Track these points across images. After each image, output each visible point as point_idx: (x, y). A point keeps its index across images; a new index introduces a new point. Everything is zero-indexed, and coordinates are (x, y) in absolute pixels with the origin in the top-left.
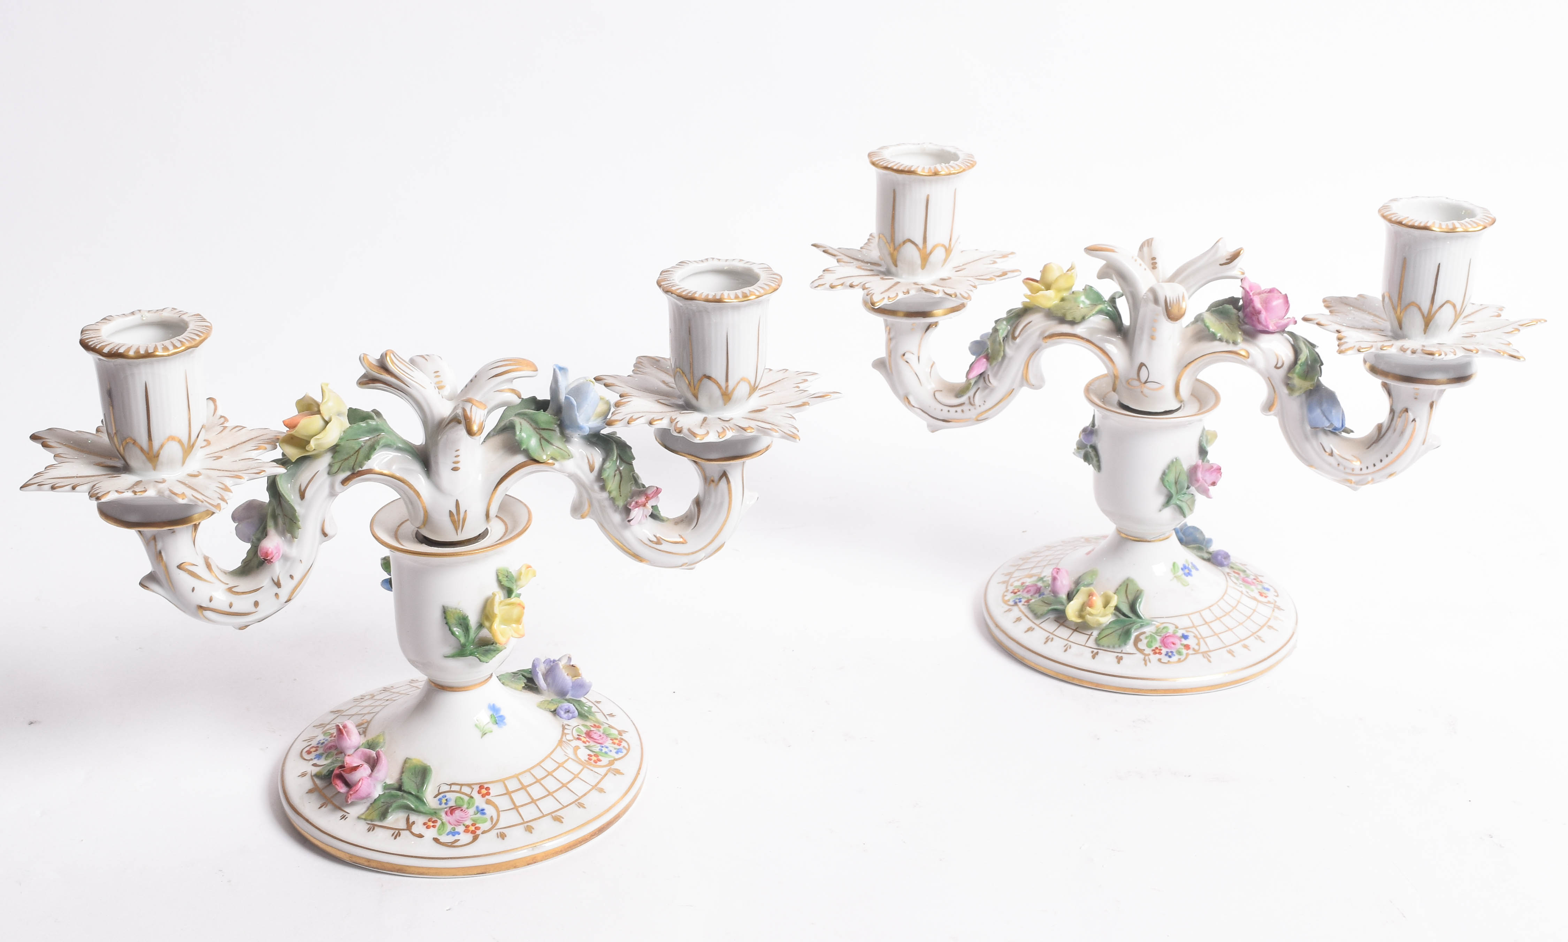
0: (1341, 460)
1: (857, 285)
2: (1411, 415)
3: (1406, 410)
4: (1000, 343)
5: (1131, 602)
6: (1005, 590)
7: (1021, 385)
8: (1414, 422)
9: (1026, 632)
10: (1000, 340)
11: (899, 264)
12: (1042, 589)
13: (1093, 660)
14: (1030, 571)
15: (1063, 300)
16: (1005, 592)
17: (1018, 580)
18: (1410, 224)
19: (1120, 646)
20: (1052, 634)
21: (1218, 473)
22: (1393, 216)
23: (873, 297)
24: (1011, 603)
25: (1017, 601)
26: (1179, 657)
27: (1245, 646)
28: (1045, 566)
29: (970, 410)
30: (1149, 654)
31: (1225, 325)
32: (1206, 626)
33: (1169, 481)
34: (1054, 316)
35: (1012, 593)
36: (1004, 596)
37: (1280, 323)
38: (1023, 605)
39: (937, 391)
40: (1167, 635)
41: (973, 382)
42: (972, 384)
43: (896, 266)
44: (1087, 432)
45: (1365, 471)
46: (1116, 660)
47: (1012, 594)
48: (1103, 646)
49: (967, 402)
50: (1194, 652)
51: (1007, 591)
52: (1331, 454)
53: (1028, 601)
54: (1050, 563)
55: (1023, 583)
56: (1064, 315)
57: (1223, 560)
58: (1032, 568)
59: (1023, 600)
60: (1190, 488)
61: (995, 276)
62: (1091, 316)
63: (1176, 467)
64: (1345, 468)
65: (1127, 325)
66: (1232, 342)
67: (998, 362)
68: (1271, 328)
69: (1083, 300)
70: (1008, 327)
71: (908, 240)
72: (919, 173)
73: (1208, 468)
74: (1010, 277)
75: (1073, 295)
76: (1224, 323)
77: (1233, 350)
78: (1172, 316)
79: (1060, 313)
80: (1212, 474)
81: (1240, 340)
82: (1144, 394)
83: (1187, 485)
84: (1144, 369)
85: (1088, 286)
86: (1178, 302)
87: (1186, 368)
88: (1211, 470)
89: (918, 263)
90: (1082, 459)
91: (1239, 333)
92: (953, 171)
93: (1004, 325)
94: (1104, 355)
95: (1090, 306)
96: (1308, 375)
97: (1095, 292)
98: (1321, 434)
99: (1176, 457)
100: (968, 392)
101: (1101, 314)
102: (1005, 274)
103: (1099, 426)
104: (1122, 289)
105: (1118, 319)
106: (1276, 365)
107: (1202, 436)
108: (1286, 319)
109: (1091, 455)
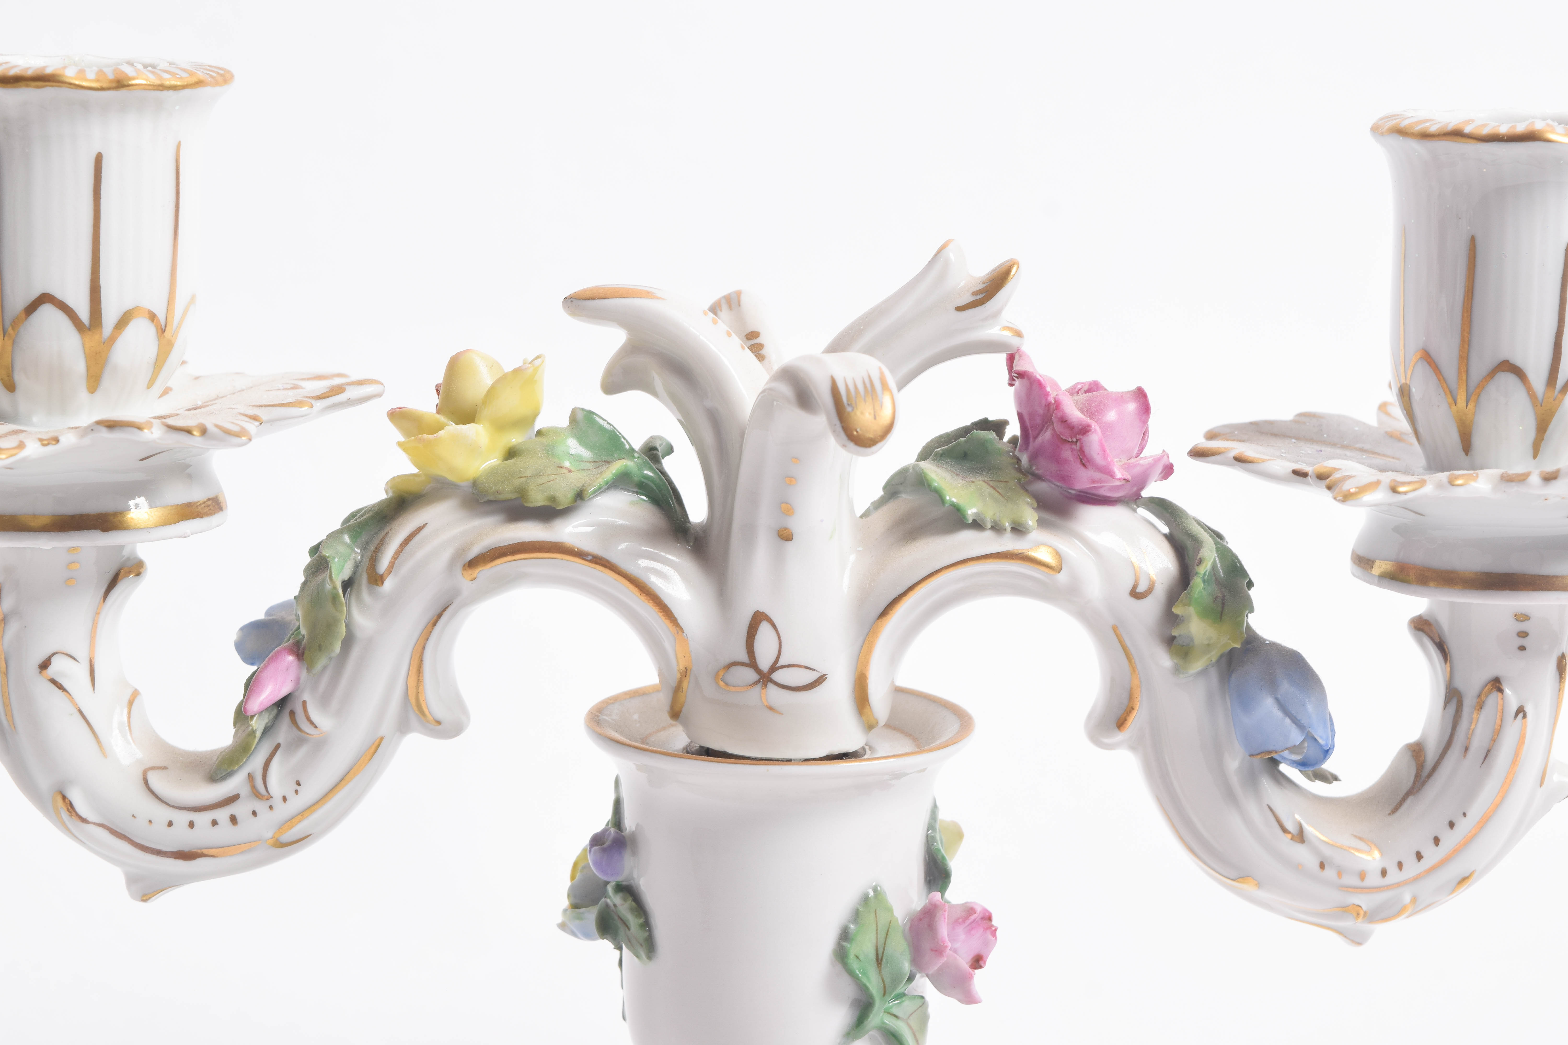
0: (1327, 852)
2: (1512, 697)
3: (1496, 684)
4: (335, 598)
7: (403, 728)
8: (1521, 715)
10: (335, 588)
11: (19, 378)
15: (511, 453)
18: (1485, 131)
21: (986, 929)
22: (1428, 124)
29: (254, 813)
31: (984, 484)
33: (862, 957)
34: (489, 502)
37: (1135, 466)
39: (153, 768)
41: (258, 724)
42: (258, 734)
43: (9, 385)
44: (608, 843)
45: (1394, 876)
49: (245, 791)
52: (1300, 837)
56: (522, 493)
60: (918, 976)
61: (309, 397)
62: (595, 492)
63: (877, 914)
64: (1340, 874)
65: (703, 521)
66: (1009, 529)
67: (330, 659)
68: (1119, 474)
69: (572, 452)
70: (356, 550)
71: (45, 298)
72: (68, 80)
73: (957, 921)
74: (350, 403)
75: (540, 439)
76: (981, 482)
77: (1016, 552)
78: (857, 432)
79: (507, 493)
80: (973, 932)
81: (1030, 523)
82: (771, 708)
83: (907, 966)
84: (764, 631)
85: (580, 416)
86: (870, 391)
87: (884, 619)
88: (968, 922)
89: (80, 366)
90: (588, 936)
91: (1028, 503)
92: (169, 81)
93: (341, 549)
94: (646, 601)
95: (590, 466)
96: (1223, 608)
97: (601, 428)
98: (1266, 784)
99: (874, 884)
100: (245, 763)
101: (626, 490)
102: (338, 390)
103: (637, 825)
104: (681, 418)
105: (673, 502)
106: (1135, 587)
107: (931, 826)
108: (1145, 458)
109: (619, 918)
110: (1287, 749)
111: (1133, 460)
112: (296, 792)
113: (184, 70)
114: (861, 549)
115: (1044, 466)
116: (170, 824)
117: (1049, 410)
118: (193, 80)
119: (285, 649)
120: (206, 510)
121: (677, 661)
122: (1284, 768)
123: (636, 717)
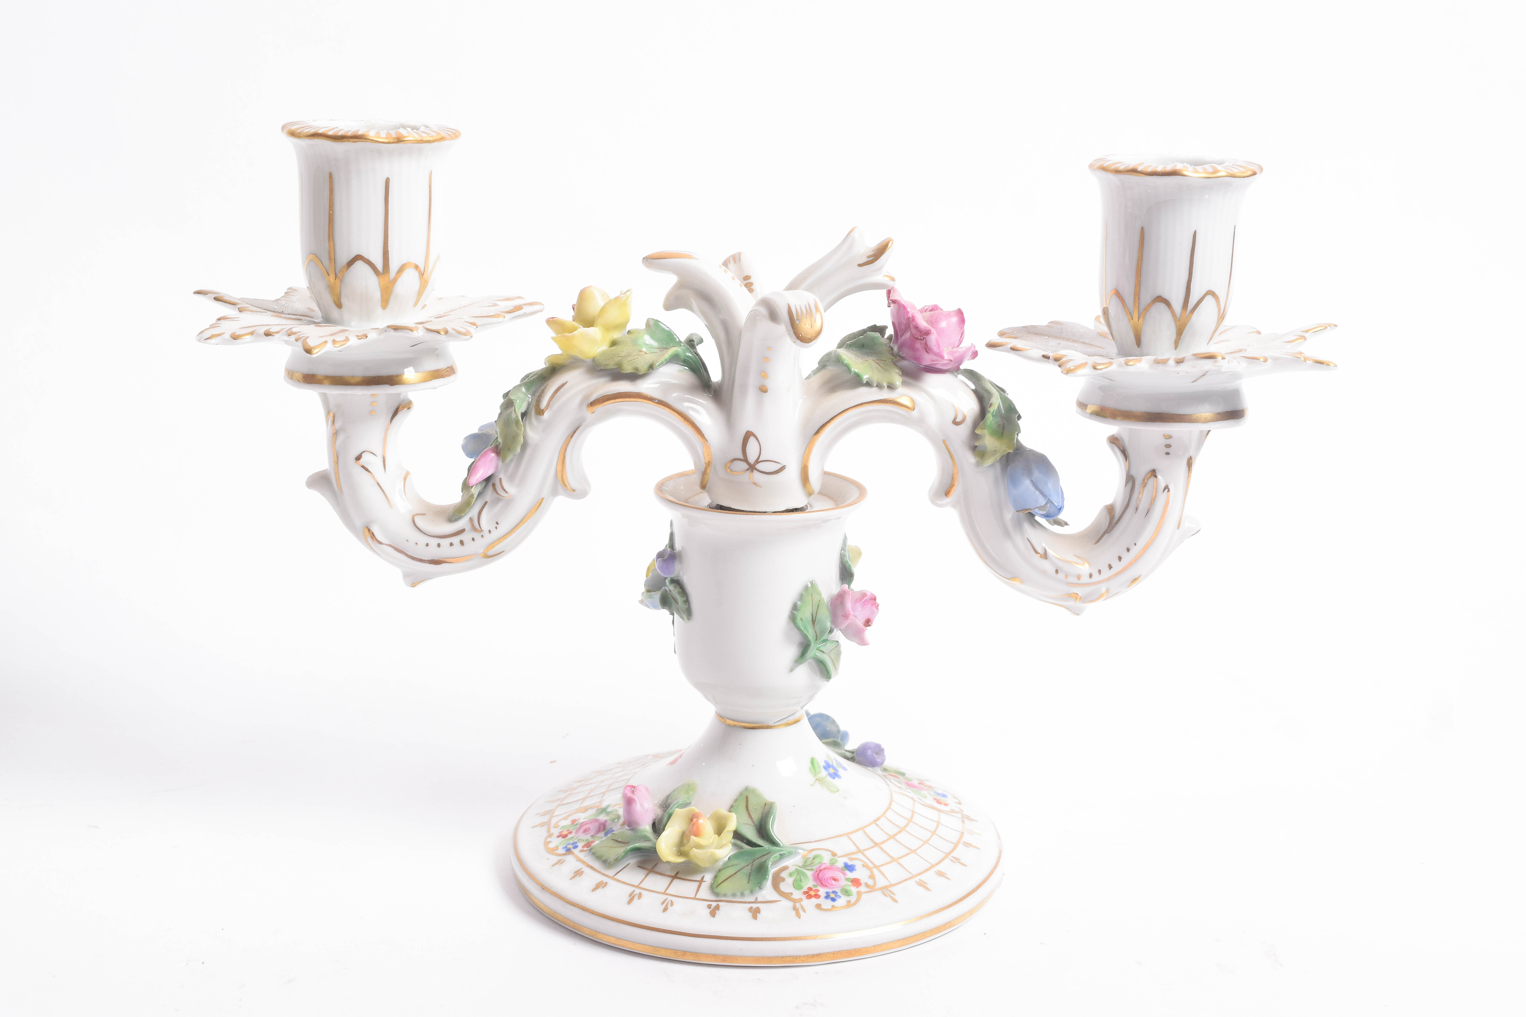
0: (1060, 564)
1: (278, 332)
2: (1162, 480)
3: (1153, 473)
4: (517, 422)
5: (757, 823)
6: (546, 835)
7: (554, 493)
8: (1167, 490)
9: (594, 890)
10: (517, 417)
11: (344, 301)
12: (607, 824)
13: (712, 918)
14: (582, 803)
15: (614, 343)
16: (546, 838)
17: (565, 818)
18: (1149, 170)
19: (752, 892)
20: (638, 887)
21: (873, 605)
22: (1119, 165)
23: (308, 341)
24: (561, 851)
25: (570, 846)
26: (848, 898)
27: (941, 874)
28: (604, 793)
29: (473, 539)
30: (801, 900)
31: (873, 362)
32: (877, 849)
33: (804, 620)
34: (602, 370)
35: (558, 837)
36: (546, 843)
37: (956, 352)
38: (582, 851)
39: (417, 514)
40: (821, 868)
41: (475, 491)
42: (475, 496)
43: (339, 305)
44: (666, 557)
45: (1096, 577)
46: (750, 915)
47: (560, 839)
48: (725, 895)
49: (468, 527)
50: (868, 890)
51: (550, 835)
52: (1045, 556)
53: (588, 845)
54: (610, 789)
55: (574, 822)
56: (619, 365)
57: (875, 756)
58: (584, 799)
59: (580, 845)
60: (835, 630)
61: (503, 312)
62: (659, 365)
63: (813, 596)
64: (1066, 576)
65: (719, 381)
66: (886, 387)
67: (515, 455)
68: (946, 357)
69: (647, 343)
70: (529, 396)
71: (358, 258)
72: (371, 138)
73: (857, 600)
74: (525, 315)
75: (629, 336)
76: (871, 361)
77: (890, 399)
78: (802, 334)
79: (611, 365)
80: (865, 606)
81: (898, 383)
82: (755, 484)
83: (829, 625)
84: (752, 442)
85: (651, 323)
86: (809, 312)
87: (817, 435)
88: (863, 601)
89: (377, 294)
90: (655, 607)
91: (897, 372)
92: (426, 137)
93: (521, 395)
94: (687, 425)
95: (657, 350)
96: (1003, 430)
97: (663, 329)
98: (1027, 526)
99: (811, 580)
100: (468, 512)
101: (676, 364)
102: (518, 308)
103: (682, 547)
104: (706, 324)
105: (702, 371)
106: (955, 419)
107: (843, 549)
108: (962, 348)
109: (672, 597)
110: (1037, 508)
111: (954, 349)
112: (496, 527)
113: (433, 131)
114: (805, 397)
115: (905, 352)
116: (427, 545)
117: (909, 321)
118: (439, 137)
119: (490, 450)
120: (447, 373)
121: (704, 458)
122: (1037, 518)
123: (682, 487)
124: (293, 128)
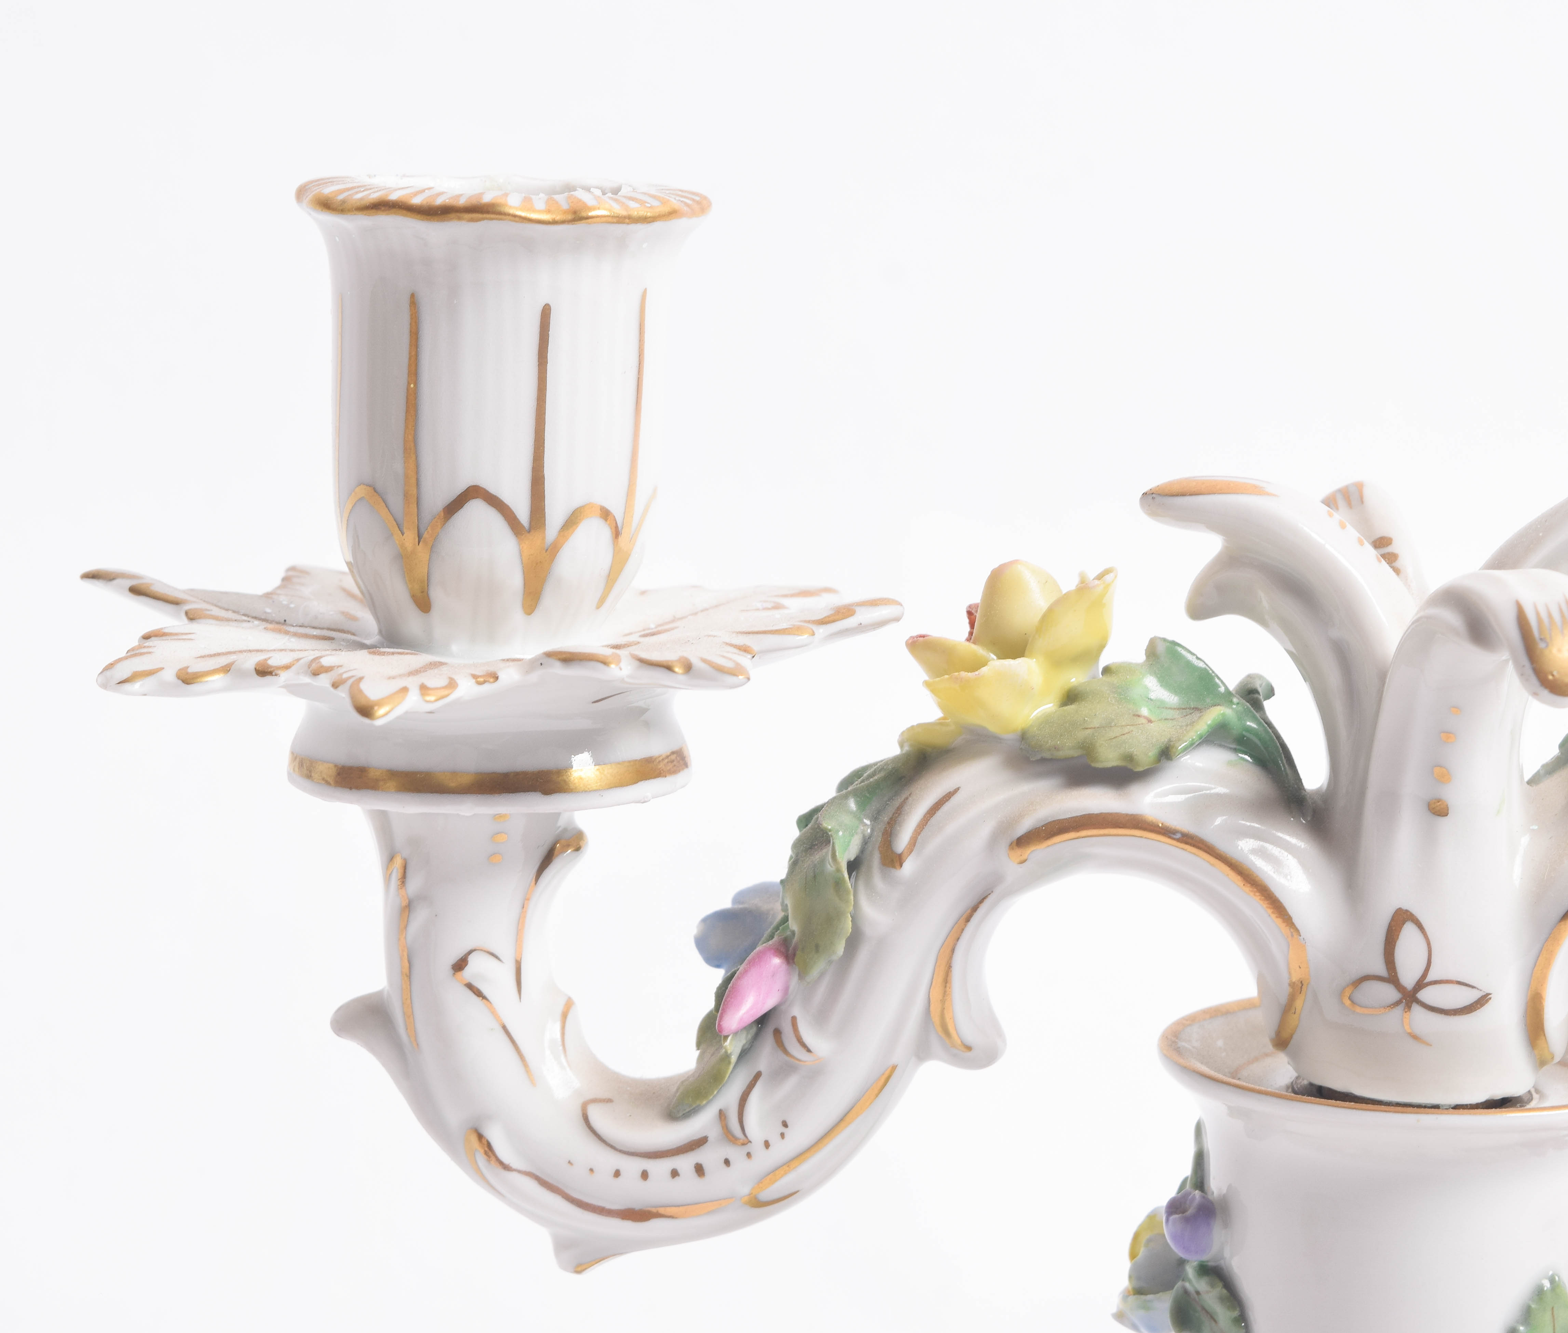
1: (287, 667)
4: (838, 884)
7: (922, 1053)
10: (838, 870)
11: (437, 595)
15: (1071, 697)
23: (363, 686)
29: (727, 1162)
34: (1043, 760)
39: (594, 1101)
41: (733, 1046)
42: (734, 1059)
43: (423, 603)
44: (1191, 1211)
49: (714, 1133)
56: (1088, 749)
61: (809, 622)
62: (1185, 749)
63: (1555, 1313)
65: (1321, 788)
67: (830, 962)
69: (1153, 696)
70: (865, 821)
71: (473, 493)
72: (512, 211)
74: (861, 628)
75: (1108, 679)
78: (1553, 675)
79: (1068, 748)
82: (1415, 1037)
84: (1408, 935)
85: (1161, 648)
87: (1566, 921)
89: (515, 580)
92: (635, 209)
93: (847, 819)
94: (1252, 894)
95: (1176, 714)
97: (1189, 664)
99: (1551, 1273)
100: (715, 1095)
101: (1220, 746)
102: (844, 612)
103: (1230, 1187)
105: (1282, 763)
109: (1204, 1309)
112: (782, 1135)
113: (654, 197)
114: (1536, 827)
116: (617, 1174)
118: (665, 209)
119: (769, 949)
120: (670, 766)
121: (1288, 970)
123: (1220, 1043)
124: (328, 190)
